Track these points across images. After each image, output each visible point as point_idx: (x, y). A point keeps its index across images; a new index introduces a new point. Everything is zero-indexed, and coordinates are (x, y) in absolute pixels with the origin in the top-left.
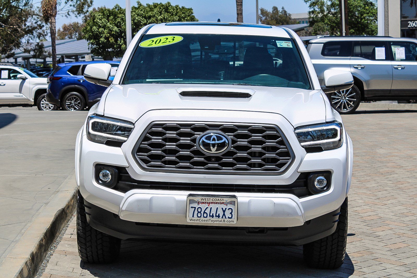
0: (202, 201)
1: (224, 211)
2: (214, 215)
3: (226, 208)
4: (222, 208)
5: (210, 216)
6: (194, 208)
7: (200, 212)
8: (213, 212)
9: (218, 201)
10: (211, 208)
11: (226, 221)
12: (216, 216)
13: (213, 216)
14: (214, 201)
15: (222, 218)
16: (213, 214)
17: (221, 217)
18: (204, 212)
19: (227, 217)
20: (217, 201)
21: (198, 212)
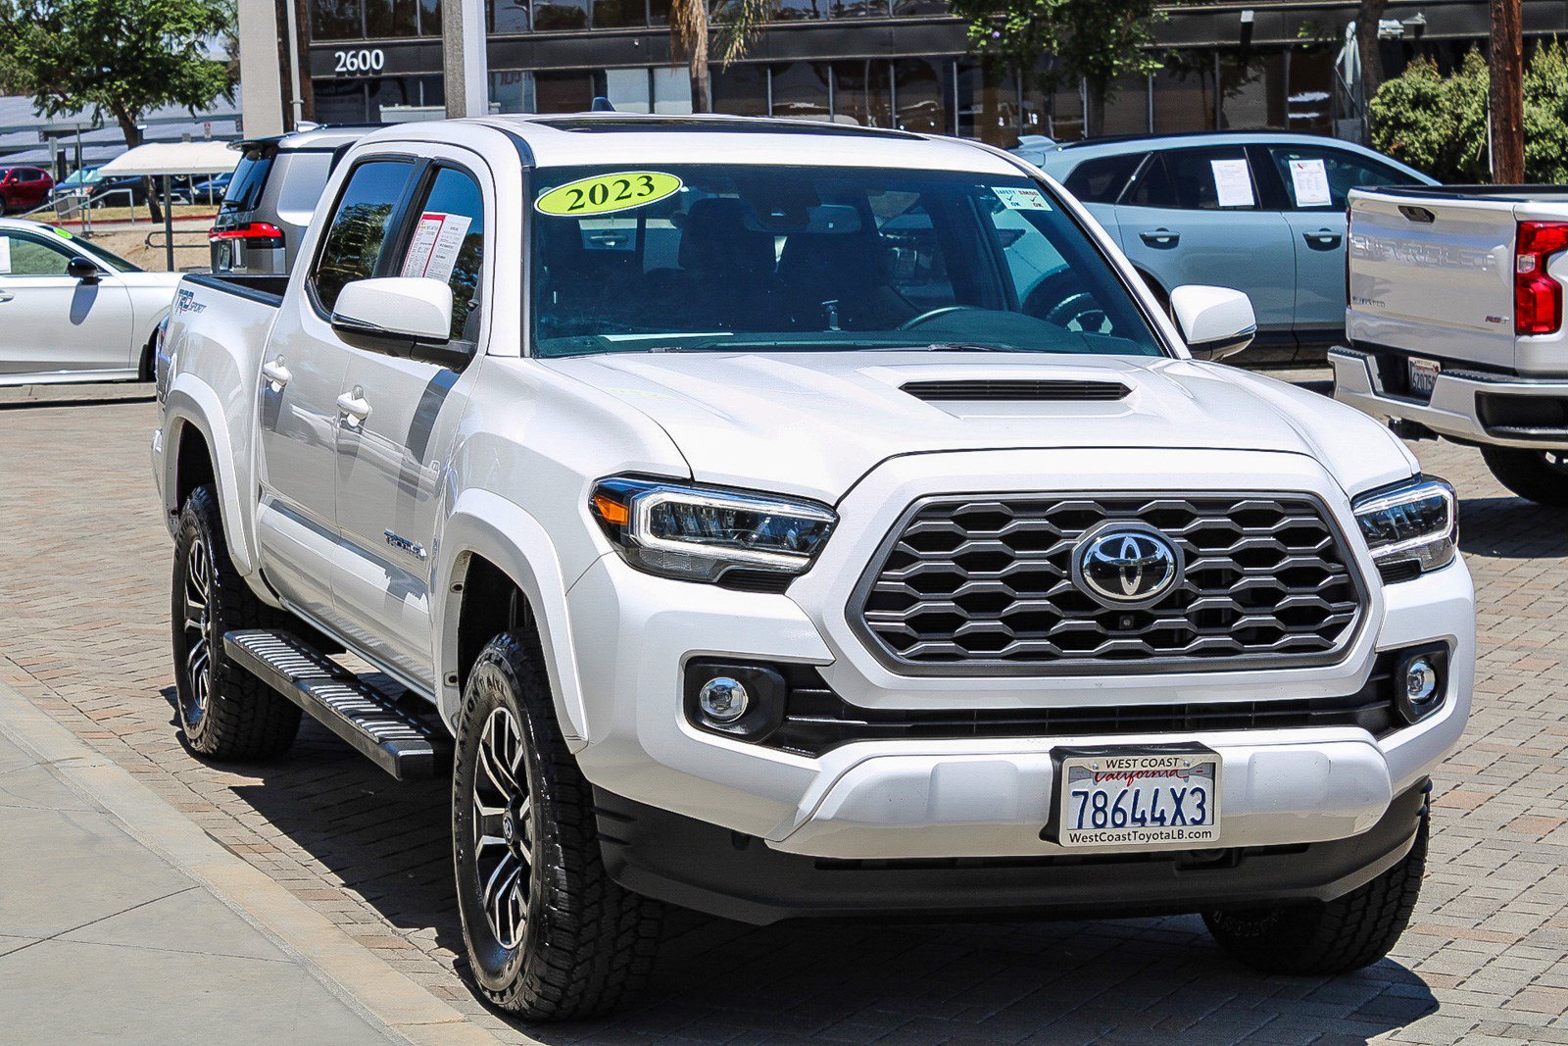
0: (1108, 770)
1: (1178, 801)
2: (1148, 816)
3: (1184, 790)
4: (1173, 790)
5: (1134, 820)
6: (1083, 797)
7: (1102, 809)
8: (1144, 805)
9: (1162, 768)
10: (1137, 793)
11: (1186, 835)
12: (1154, 819)
13: (1143, 820)
14: (1149, 768)
15: (1173, 824)
16: (1143, 812)
17: (1169, 821)
18: (1116, 809)
19: (1188, 821)
20: (1156, 768)
21: (1097, 809)
